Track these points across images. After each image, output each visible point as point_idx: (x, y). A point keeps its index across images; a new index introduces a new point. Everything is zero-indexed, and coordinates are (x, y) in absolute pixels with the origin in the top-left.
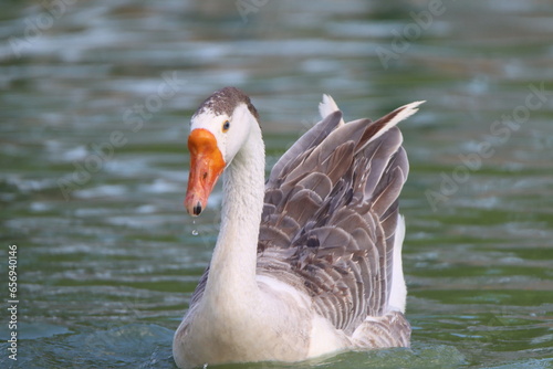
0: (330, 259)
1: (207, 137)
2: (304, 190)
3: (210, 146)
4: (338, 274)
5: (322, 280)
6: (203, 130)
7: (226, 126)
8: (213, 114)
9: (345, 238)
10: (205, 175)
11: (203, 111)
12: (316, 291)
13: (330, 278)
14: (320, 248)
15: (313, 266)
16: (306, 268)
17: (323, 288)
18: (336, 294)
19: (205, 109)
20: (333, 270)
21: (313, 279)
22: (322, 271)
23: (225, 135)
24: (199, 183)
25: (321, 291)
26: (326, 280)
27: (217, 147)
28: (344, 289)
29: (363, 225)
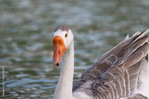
0: (103, 83)
1: (60, 39)
2: (106, 60)
3: (61, 42)
4: (106, 88)
5: (99, 90)
6: (58, 36)
7: (66, 35)
8: (62, 31)
9: (111, 75)
10: (60, 52)
11: (58, 30)
12: (97, 94)
13: (102, 89)
14: (102, 79)
15: (97, 86)
16: (95, 87)
17: (100, 93)
18: (104, 95)
19: (58, 29)
20: (104, 87)
21: (96, 90)
22: (100, 87)
23: (66, 38)
24: (58, 55)
25: (98, 94)
26: (101, 90)
27: (63, 43)
28: (107, 93)
29: (119, 71)
